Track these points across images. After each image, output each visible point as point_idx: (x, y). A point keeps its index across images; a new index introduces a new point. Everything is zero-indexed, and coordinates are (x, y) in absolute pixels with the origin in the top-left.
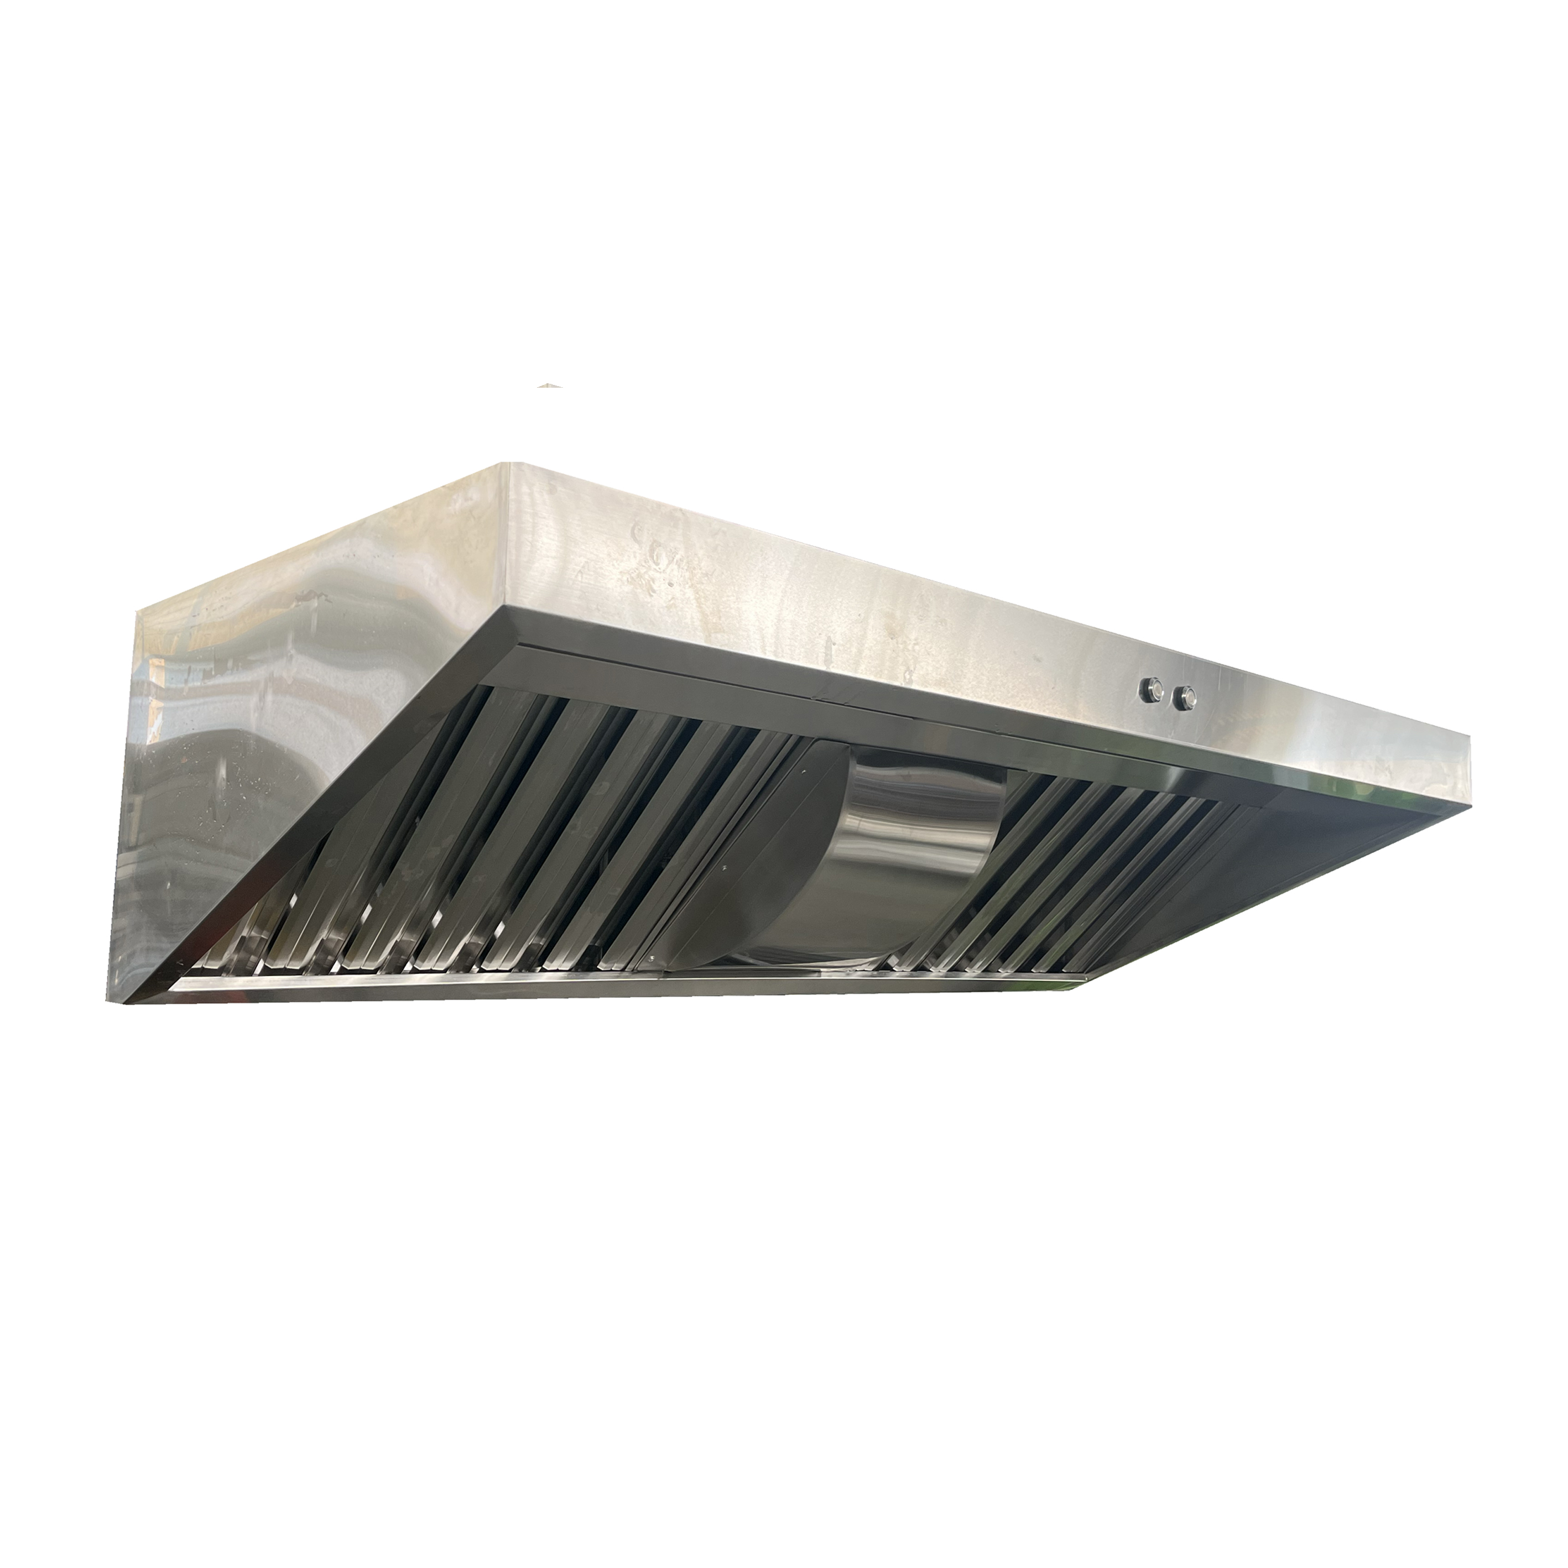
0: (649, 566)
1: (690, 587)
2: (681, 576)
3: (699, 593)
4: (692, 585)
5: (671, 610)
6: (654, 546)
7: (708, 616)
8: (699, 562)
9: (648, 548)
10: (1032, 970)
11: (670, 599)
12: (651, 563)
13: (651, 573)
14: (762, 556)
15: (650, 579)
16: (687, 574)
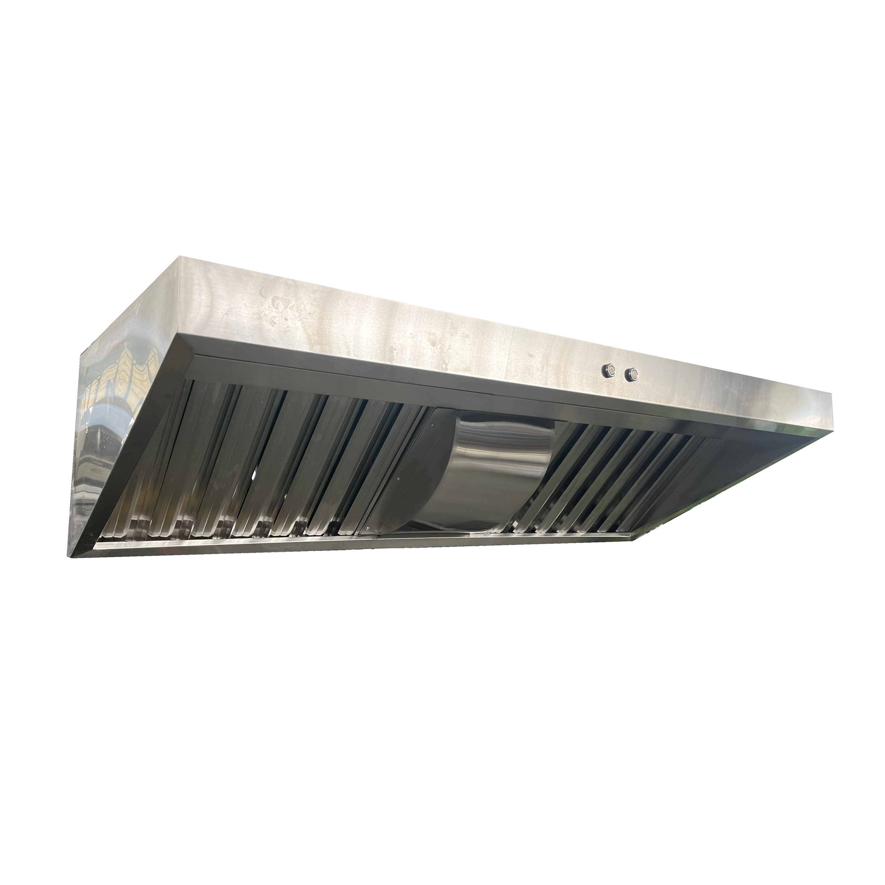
0: (271, 310)
1: (299, 321)
2: (293, 315)
3: (305, 324)
4: (300, 320)
5: (287, 333)
6: (275, 299)
7: (311, 336)
8: (305, 307)
9: (271, 301)
10: (597, 531)
11: (285, 327)
12: (273, 308)
13: (273, 314)
14: (346, 303)
15: (272, 317)
16: (297, 314)
